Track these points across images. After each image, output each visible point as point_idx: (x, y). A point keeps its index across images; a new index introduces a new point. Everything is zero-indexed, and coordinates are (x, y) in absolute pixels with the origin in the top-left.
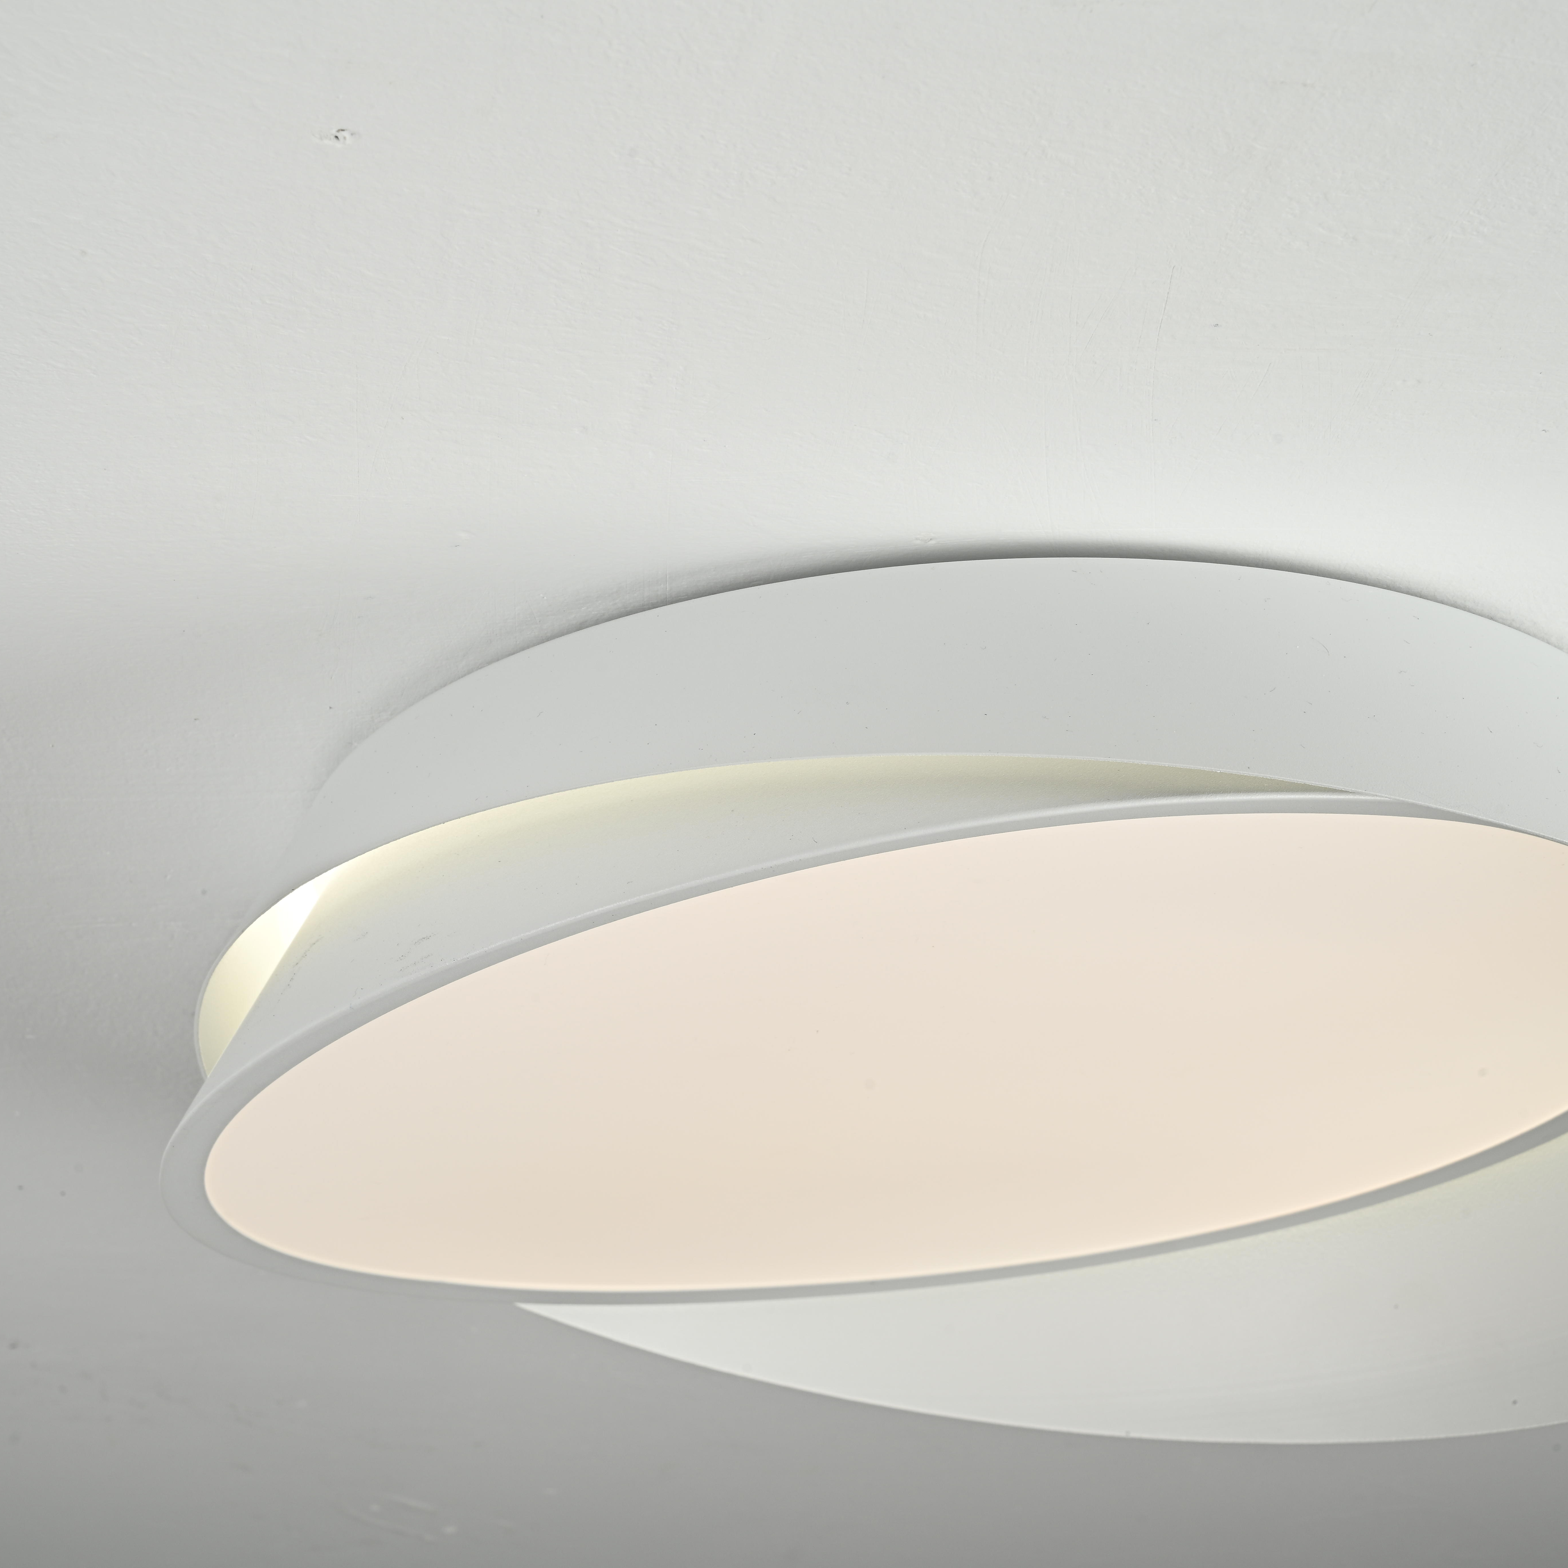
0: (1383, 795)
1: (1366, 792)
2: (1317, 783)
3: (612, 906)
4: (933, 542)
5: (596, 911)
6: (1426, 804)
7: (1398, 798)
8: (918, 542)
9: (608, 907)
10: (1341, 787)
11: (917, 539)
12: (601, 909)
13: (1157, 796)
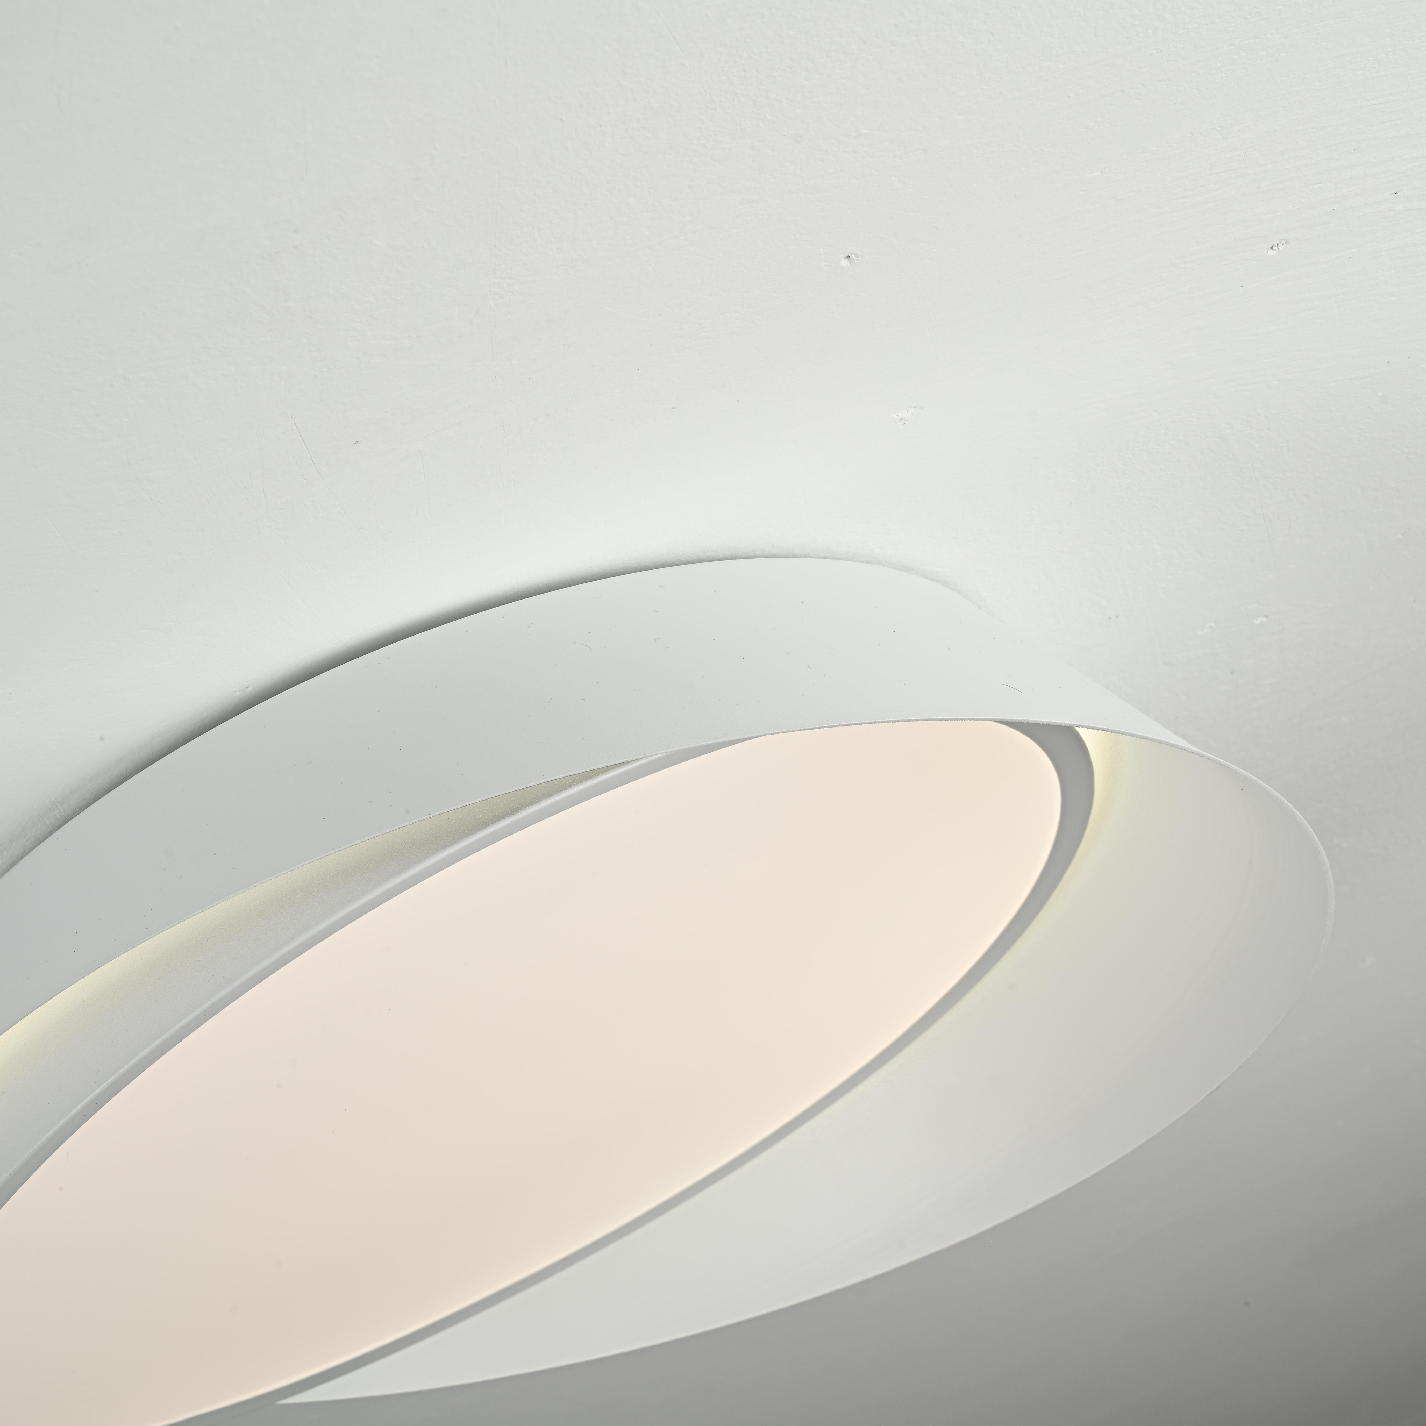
0: (660, 752)
1: (645, 755)
2: (603, 765)
3: (89, 1098)
4: (250, 689)
5: (79, 1107)
6: (698, 744)
7: (673, 750)
8: (238, 693)
9: (87, 1099)
10: (624, 760)
11: (236, 692)
12: (82, 1104)
13: (484, 828)
